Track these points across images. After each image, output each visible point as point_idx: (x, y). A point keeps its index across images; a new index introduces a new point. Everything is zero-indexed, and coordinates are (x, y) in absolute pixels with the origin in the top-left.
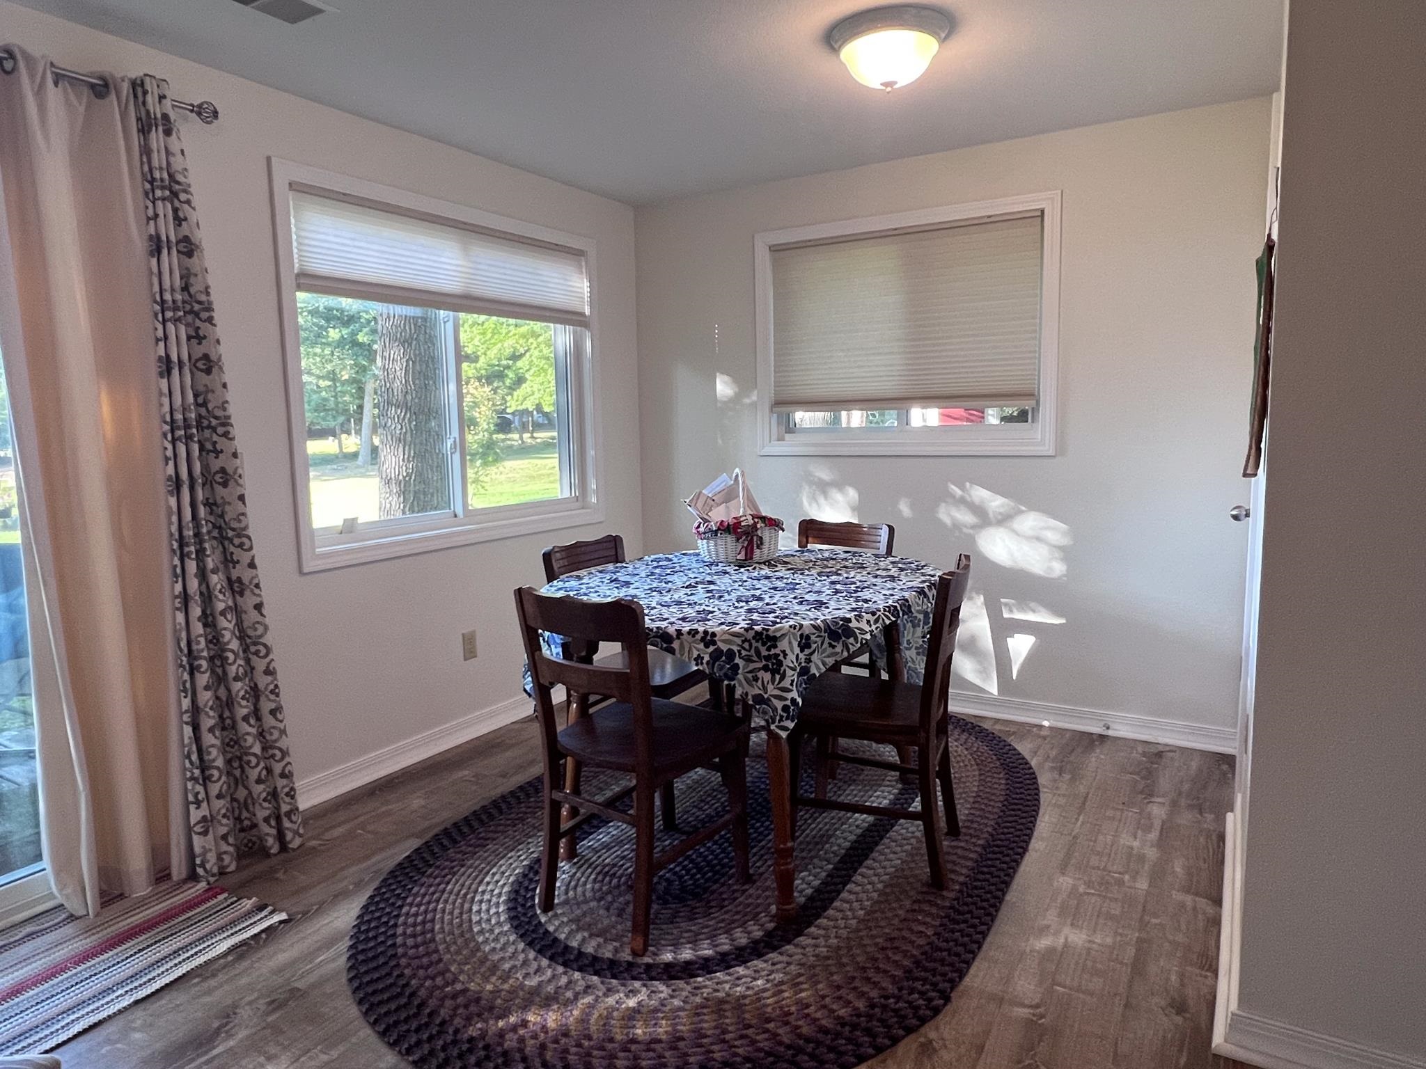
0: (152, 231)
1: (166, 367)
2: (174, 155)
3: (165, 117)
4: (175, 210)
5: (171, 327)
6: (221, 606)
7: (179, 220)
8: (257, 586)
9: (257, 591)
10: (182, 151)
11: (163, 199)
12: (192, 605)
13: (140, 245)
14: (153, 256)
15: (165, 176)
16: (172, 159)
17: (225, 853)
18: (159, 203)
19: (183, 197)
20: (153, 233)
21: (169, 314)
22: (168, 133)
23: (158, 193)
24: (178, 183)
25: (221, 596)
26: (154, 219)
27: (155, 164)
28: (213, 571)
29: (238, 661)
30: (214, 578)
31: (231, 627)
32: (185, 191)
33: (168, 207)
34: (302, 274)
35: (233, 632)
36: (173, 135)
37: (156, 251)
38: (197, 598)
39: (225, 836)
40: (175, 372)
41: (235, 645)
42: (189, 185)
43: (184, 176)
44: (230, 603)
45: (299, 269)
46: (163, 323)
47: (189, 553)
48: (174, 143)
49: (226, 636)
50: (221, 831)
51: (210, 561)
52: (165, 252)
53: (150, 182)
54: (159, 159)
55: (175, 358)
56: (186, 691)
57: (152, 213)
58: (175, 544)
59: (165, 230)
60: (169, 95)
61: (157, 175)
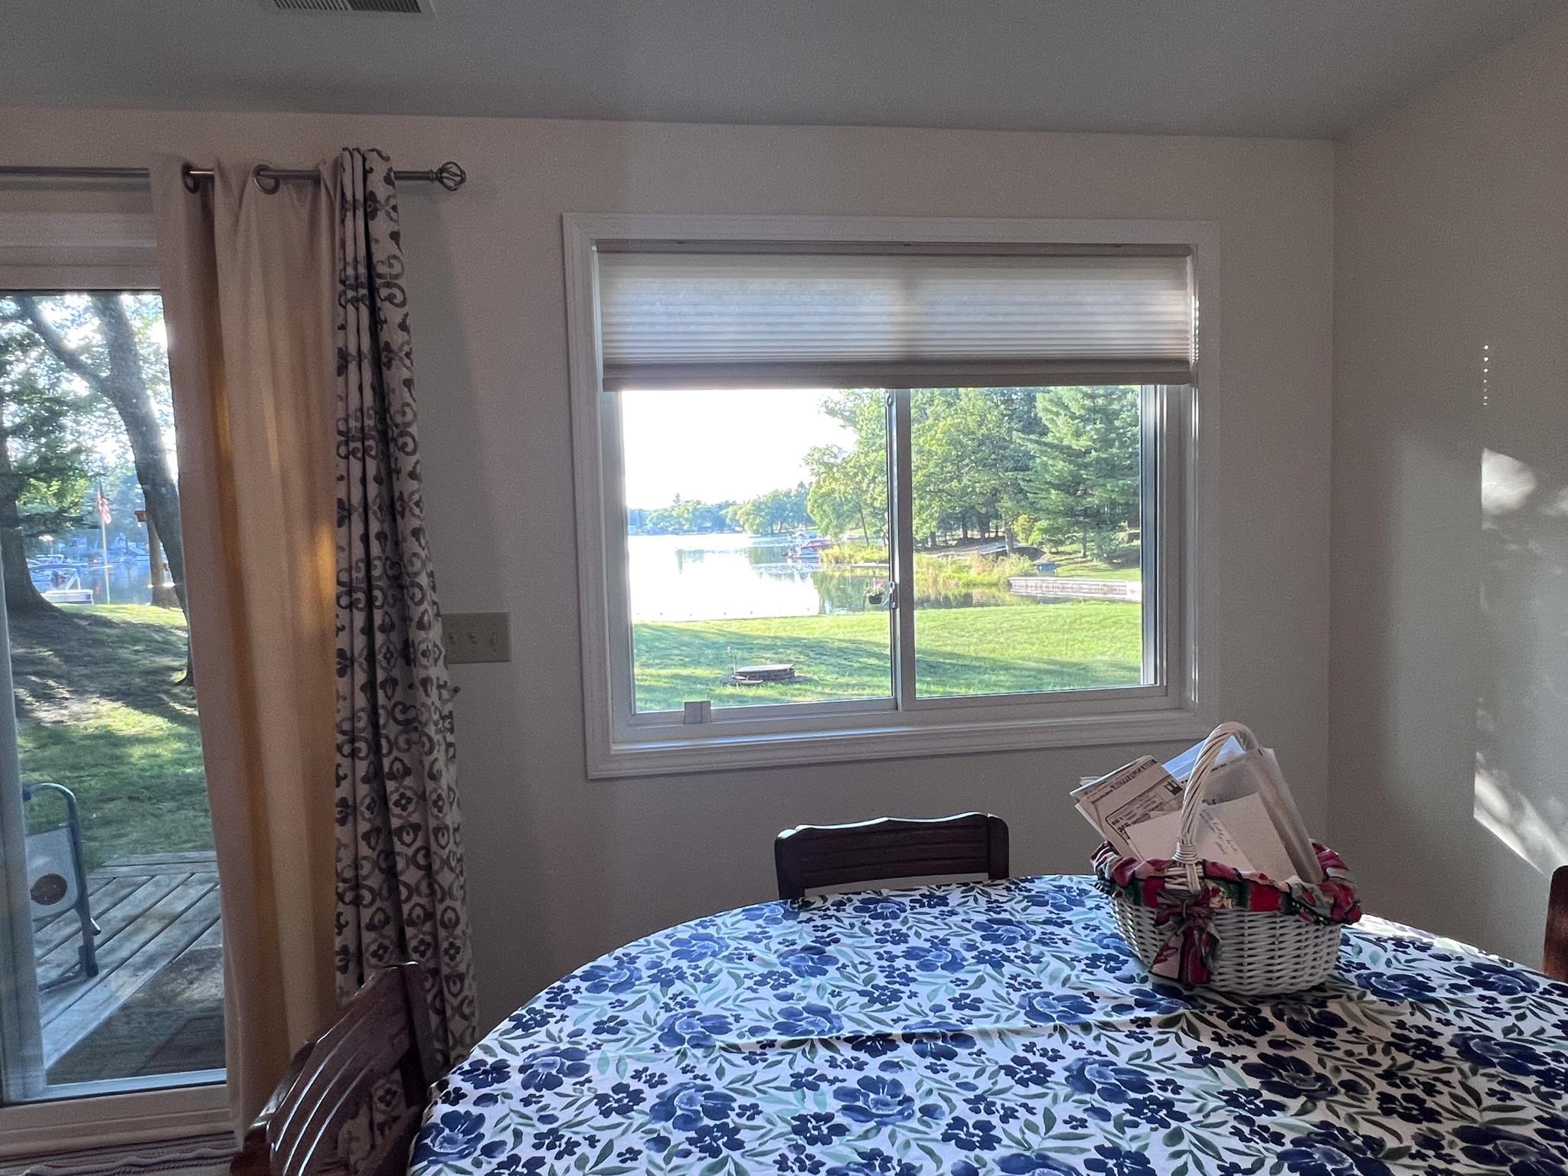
0: (341, 345)
1: (345, 512)
2: (377, 241)
3: (370, 197)
4: (374, 311)
5: (356, 466)
6: (395, 823)
7: (376, 323)
10: (395, 236)
11: (357, 300)
12: (359, 818)
13: (331, 362)
15: (362, 270)
16: (374, 247)
18: (349, 307)
19: (384, 292)
21: (352, 445)
22: (369, 216)
23: (350, 294)
24: (380, 276)
26: (343, 327)
27: (350, 258)
28: (392, 776)
29: (415, 899)
30: (391, 785)
31: (410, 852)
32: (388, 285)
33: (364, 311)
34: (609, 366)
35: (412, 861)
36: (381, 214)
37: (342, 369)
38: (363, 809)
39: (382, 1126)
40: (356, 519)
41: (411, 876)
42: (397, 276)
43: (391, 266)
44: (415, 818)
45: (604, 360)
46: (347, 457)
47: (359, 750)
48: (381, 226)
49: (401, 864)
50: (379, 1118)
51: (386, 762)
52: (352, 367)
53: (343, 282)
54: (355, 249)
55: (356, 497)
56: (341, 927)
57: (340, 321)
58: (341, 738)
59: (358, 341)
60: (380, 169)
61: (350, 271)
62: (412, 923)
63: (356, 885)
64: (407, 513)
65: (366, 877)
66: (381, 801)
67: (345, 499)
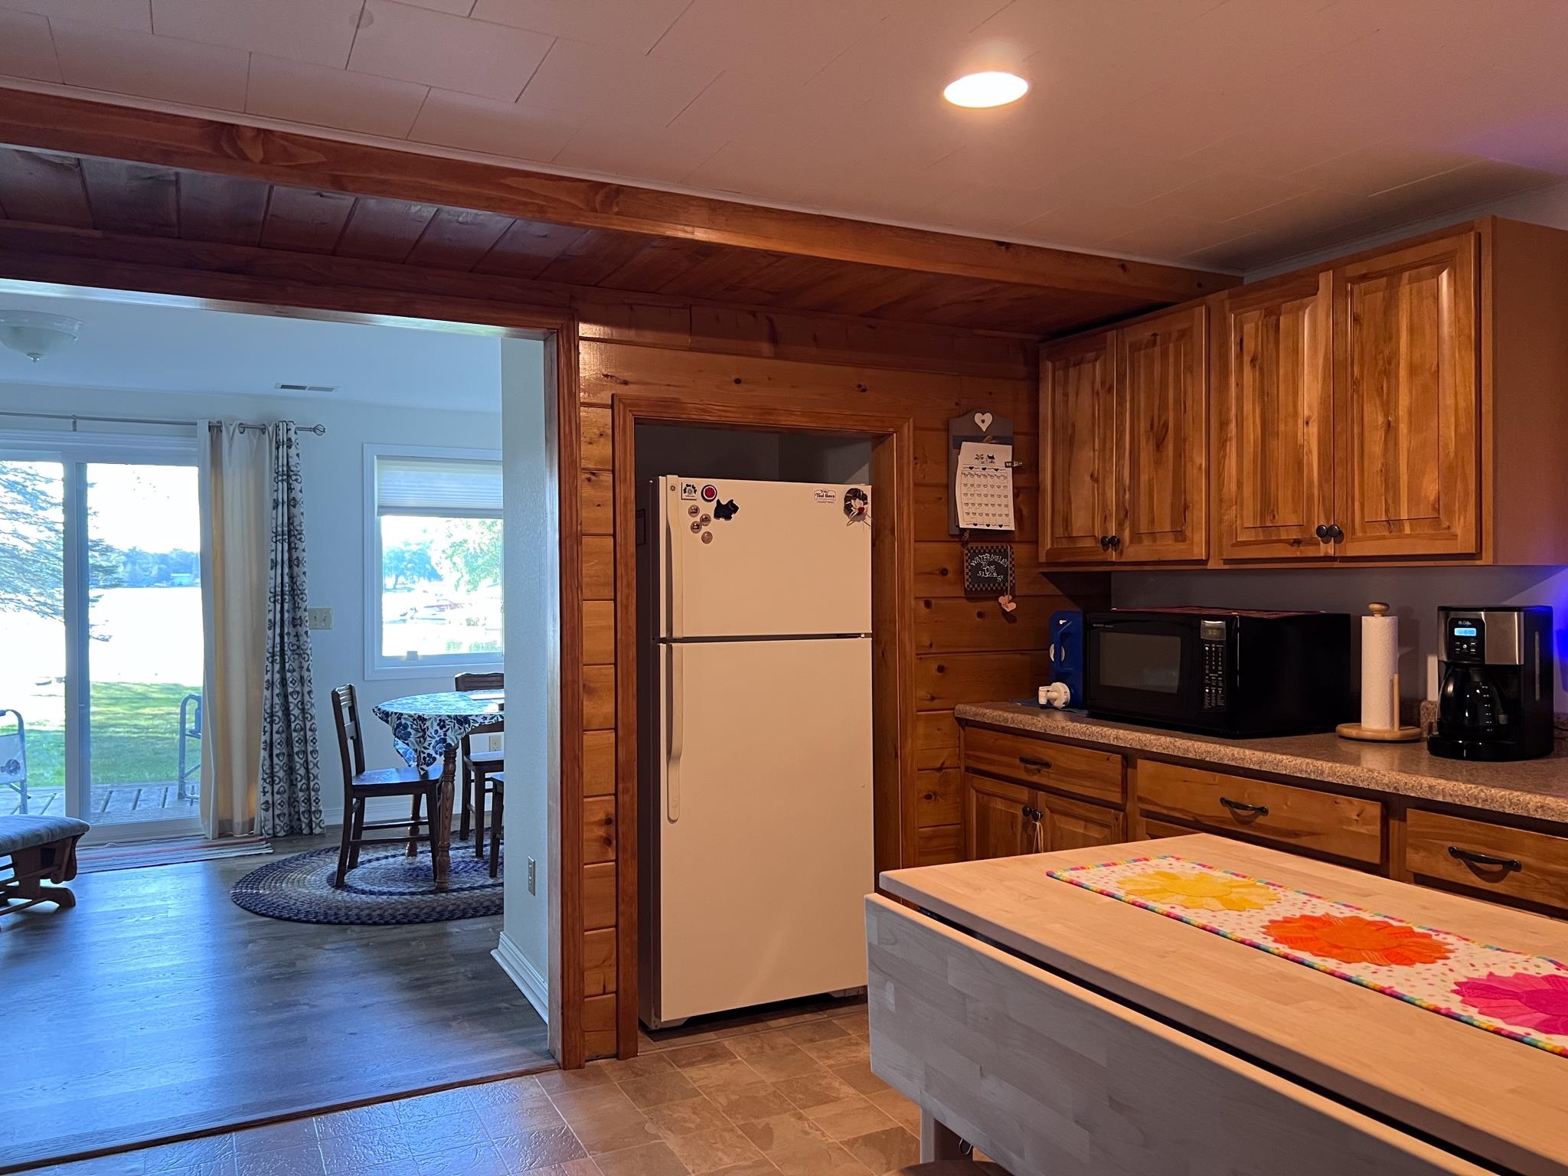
1: (274, 564)
2: (291, 457)
3: (289, 440)
4: (289, 484)
5: (279, 545)
6: (290, 690)
7: (290, 489)
8: (309, 681)
9: (309, 684)
10: (298, 455)
11: (283, 480)
12: (275, 687)
13: (270, 504)
14: (274, 509)
15: (285, 469)
16: (290, 459)
17: (278, 825)
18: (280, 483)
19: (294, 478)
20: (275, 498)
21: (278, 538)
22: (289, 447)
23: (280, 478)
24: (292, 471)
25: (291, 685)
26: (277, 491)
27: (280, 464)
28: (289, 671)
29: (297, 721)
30: (289, 675)
31: (296, 702)
32: (295, 475)
33: (285, 484)
34: (380, 507)
35: (296, 705)
36: (293, 447)
37: (276, 507)
38: (277, 684)
39: (278, 816)
40: (279, 567)
41: (296, 712)
42: (298, 471)
43: (297, 467)
44: (298, 689)
45: (378, 504)
46: (276, 542)
47: (276, 660)
48: (293, 451)
49: (292, 706)
50: (277, 812)
51: (287, 665)
52: (280, 507)
53: (277, 473)
54: (283, 461)
55: (279, 560)
56: (265, 732)
57: (276, 488)
58: (268, 655)
59: (282, 496)
60: (293, 428)
61: (280, 469)
62: (295, 730)
63: (272, 715)
64: (300, 565)
65: (277, 712)
66: (284, 682)
67: (274, 558)
